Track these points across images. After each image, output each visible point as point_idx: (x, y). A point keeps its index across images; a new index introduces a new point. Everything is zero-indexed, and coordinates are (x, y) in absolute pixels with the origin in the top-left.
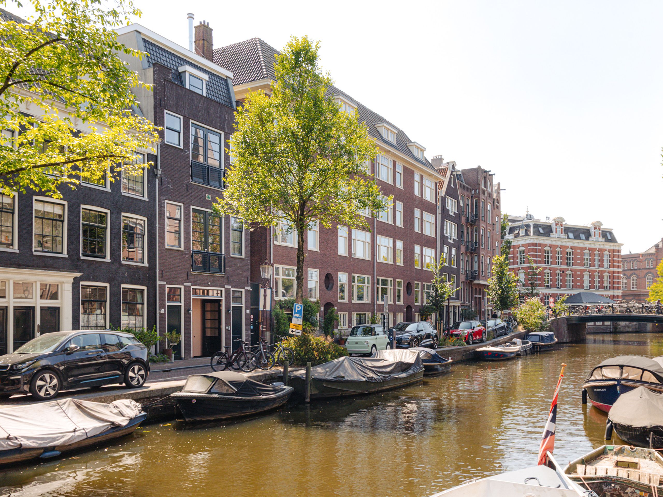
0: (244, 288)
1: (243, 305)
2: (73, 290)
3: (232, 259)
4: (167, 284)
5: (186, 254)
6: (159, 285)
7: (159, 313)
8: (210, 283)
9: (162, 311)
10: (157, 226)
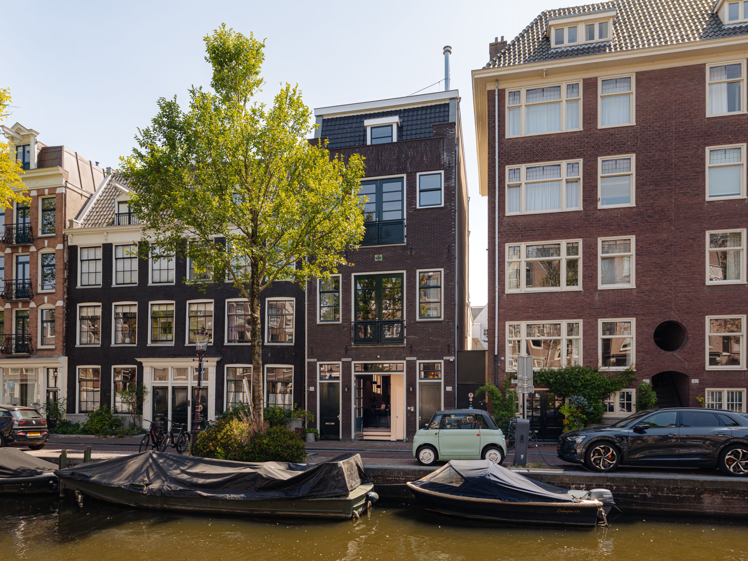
0: (442, 359)
1: (442, 381)
2: (216, 372)
3: (419, 325)
4: (318, 361)
5: (344, 327)
6: (308, 362)
7: (308, 391)
8: (379, 357)
9: (312, 389)
10: (306, 303)
